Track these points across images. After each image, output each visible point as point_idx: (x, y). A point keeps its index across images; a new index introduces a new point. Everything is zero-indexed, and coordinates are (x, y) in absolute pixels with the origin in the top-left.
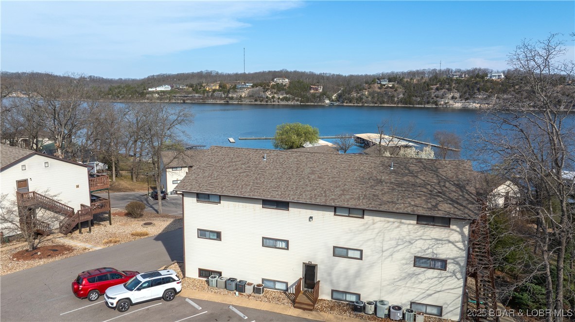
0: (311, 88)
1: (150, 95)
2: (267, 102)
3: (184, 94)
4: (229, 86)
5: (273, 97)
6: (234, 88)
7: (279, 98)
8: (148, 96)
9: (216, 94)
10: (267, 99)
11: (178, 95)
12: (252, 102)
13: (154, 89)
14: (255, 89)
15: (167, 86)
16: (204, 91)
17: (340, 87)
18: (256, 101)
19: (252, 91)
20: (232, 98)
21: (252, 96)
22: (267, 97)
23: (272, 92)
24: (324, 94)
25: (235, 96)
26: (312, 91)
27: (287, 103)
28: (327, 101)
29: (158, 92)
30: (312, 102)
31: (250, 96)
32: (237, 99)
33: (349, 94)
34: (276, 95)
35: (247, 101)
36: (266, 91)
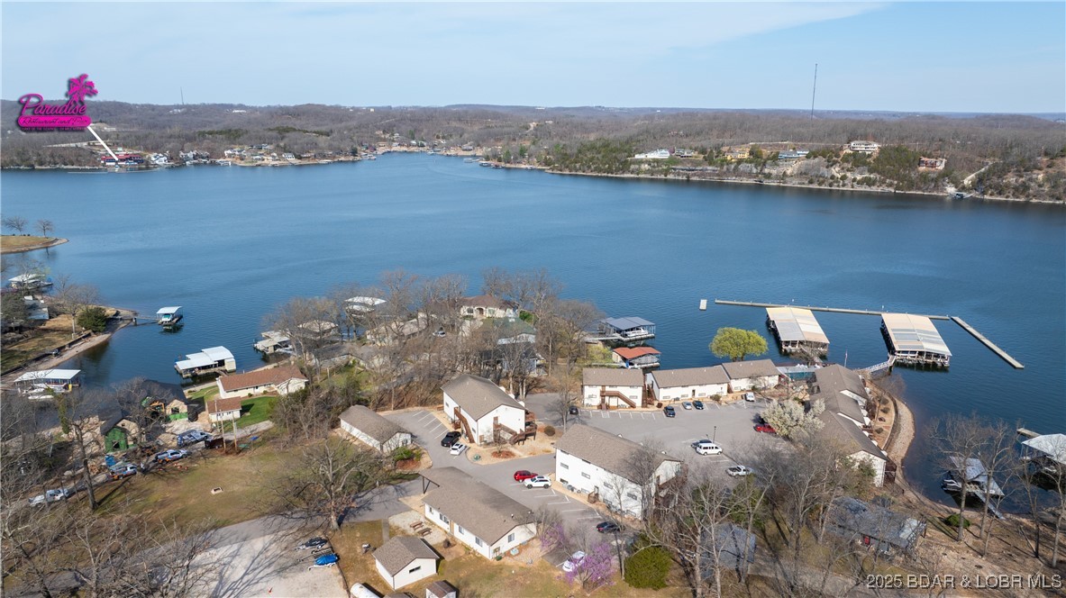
0: (920, 163)
1: (637, 166)
2: (831, 185)
3: (689, 166)
4: (766, 152)
5: (844, 178)
6: (775, 159)
7: (854, 180)
8: (632, 167)
9: (742, 167)
10: (831, 181)
11: (679, 167)
12: (804, 184)
13: (642, 156)
14: (812, 161)
15: (663, 151)
16: (722, 161)
17: (987, 160)
18: (811, 182)
19: (807, 164)
20: (768, 176)
21: (805, 174)
22: (833, 177)
23: (843, 169)
24: (946, 175)
25: (774, 172)
26: (922, 168)
27: (868, 189)
28: (951, 190)
29: (648, 162)
30: (919, 189)
31: (802, 174)
32: (777, 177)
33: (999, 177)
34: (849, 174)
35: (794, 183)
36: (832, 166)
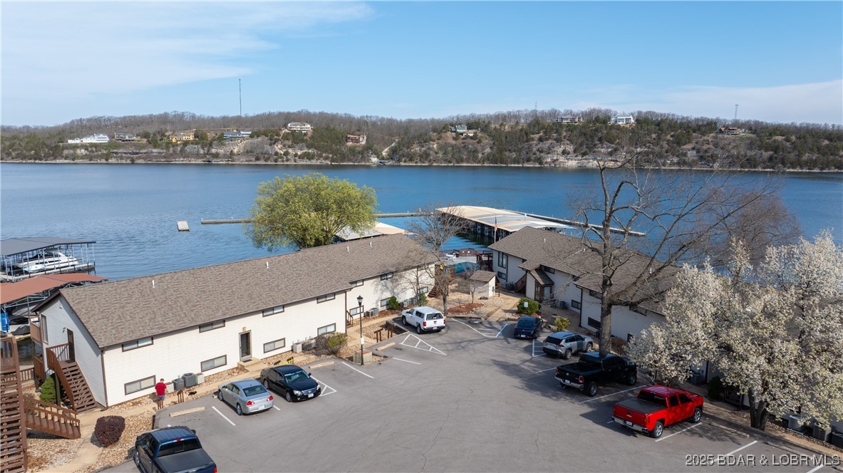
0: (347, 139)
1: (72, 151)
2: (276, 161)
3: (132, 149)
4: (210, 135)
5: (286, 154)
6: (221, 139)
7: (296, 155)
8: (66, 152)
9: (188, 148)
10: (276, 157)
11: (121, 151)
12: (251, 161)
13: (77, 141)
14: (256, 140)
15: (101, 136)
16: (168, 144)
17: (393, 138)
18: (257, 159)
19: (251, 143)
20: (216, 156)
21: (251, 152)
22: (276, 154)
23: (284, 146)
24: (368, 148)
25: (221, 151)
26: (350, 144)
27: (309, 163)
28: (375, 160)
29: (85, 147)
30: (350, 160)
31: (248, 152)
32: (225, 156)
33: (408, 148)
34: (290, 151)
35: (243, 160)
36: (274, 143)
